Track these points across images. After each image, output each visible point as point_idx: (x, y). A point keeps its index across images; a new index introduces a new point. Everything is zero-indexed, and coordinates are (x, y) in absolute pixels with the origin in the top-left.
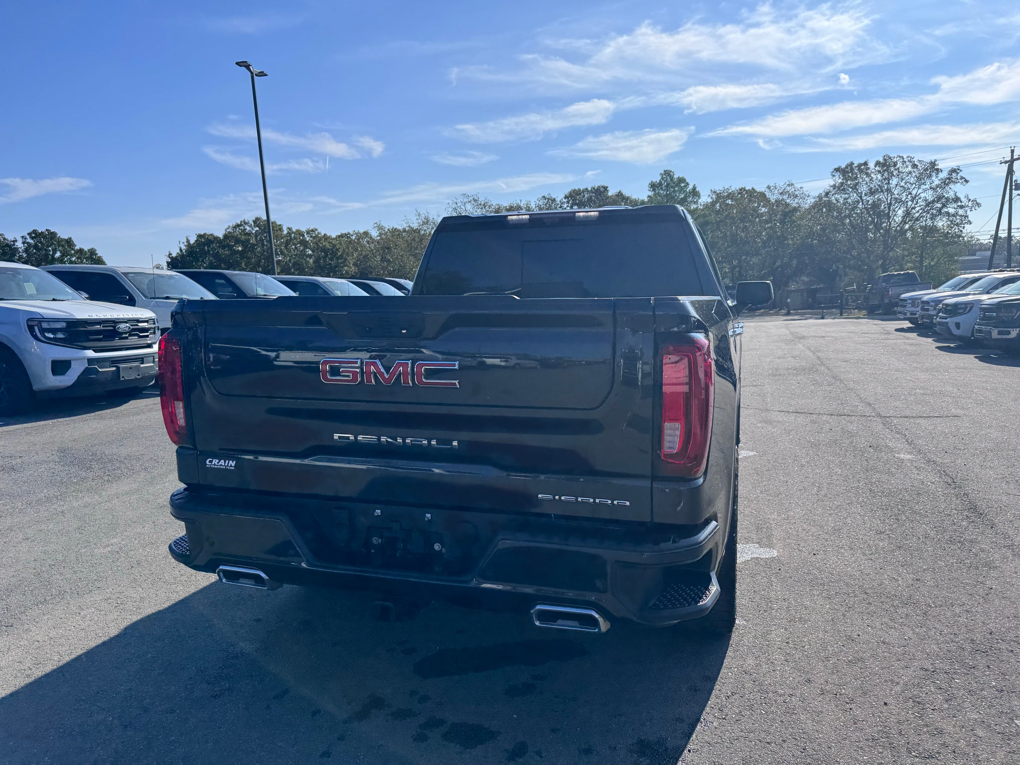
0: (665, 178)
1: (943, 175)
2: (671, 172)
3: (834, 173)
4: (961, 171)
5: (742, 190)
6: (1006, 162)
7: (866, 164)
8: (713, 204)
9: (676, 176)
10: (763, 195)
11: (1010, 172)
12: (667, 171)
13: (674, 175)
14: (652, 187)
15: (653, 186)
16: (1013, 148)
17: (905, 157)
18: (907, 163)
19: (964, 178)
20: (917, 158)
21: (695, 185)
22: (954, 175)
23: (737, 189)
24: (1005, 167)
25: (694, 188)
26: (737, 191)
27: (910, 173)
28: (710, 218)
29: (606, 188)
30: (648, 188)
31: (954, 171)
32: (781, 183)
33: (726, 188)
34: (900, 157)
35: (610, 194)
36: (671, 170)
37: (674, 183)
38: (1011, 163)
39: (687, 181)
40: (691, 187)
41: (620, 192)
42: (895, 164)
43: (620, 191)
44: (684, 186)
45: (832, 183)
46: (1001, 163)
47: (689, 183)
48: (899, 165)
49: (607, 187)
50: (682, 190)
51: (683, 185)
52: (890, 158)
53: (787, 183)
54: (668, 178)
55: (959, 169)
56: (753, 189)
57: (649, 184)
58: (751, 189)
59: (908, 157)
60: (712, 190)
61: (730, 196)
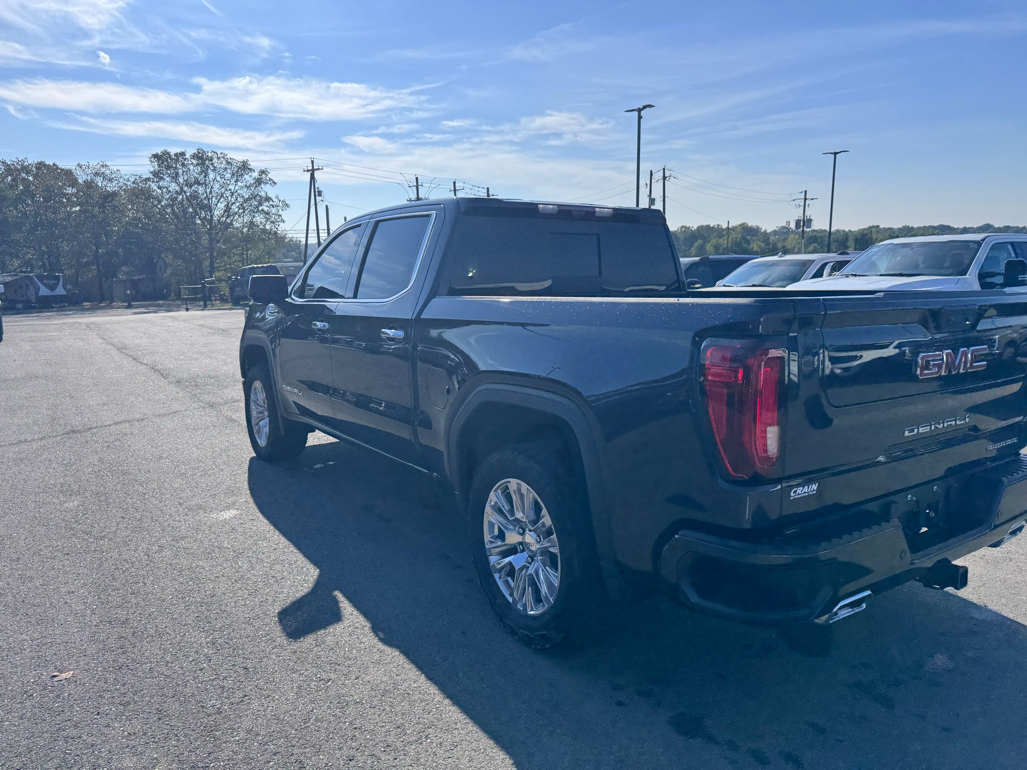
1: (256, 175)
3: (152, 159)
4: (269, 173)
5: (41, 165)
6: (308, 171)
7: (183, 154)
8: (3, 177)
10: (69, 173)
11: (312, 177)
16: (312, 159)
17: (219, 153)
18: (222, 159)
19: (272, 180)
20: (231, 155)
22: (264, 176)
23: (36, 162)
24: (309, 174)
27: (226, 169)
28: (8, 193)
31: (262, 172)
32: (94, 163)
33: (20, 160)
34: (214, 152)
38: (313, 171)
42: (211, 160)
45: (152, 170)
46: (304, 171)
48: (215, 160)
52: (204, 152)
53: (101, 164)
55: (267, 171)
56: (54, 164)
58: (52, 164)
59: (221, 153)
61: (26, 169)
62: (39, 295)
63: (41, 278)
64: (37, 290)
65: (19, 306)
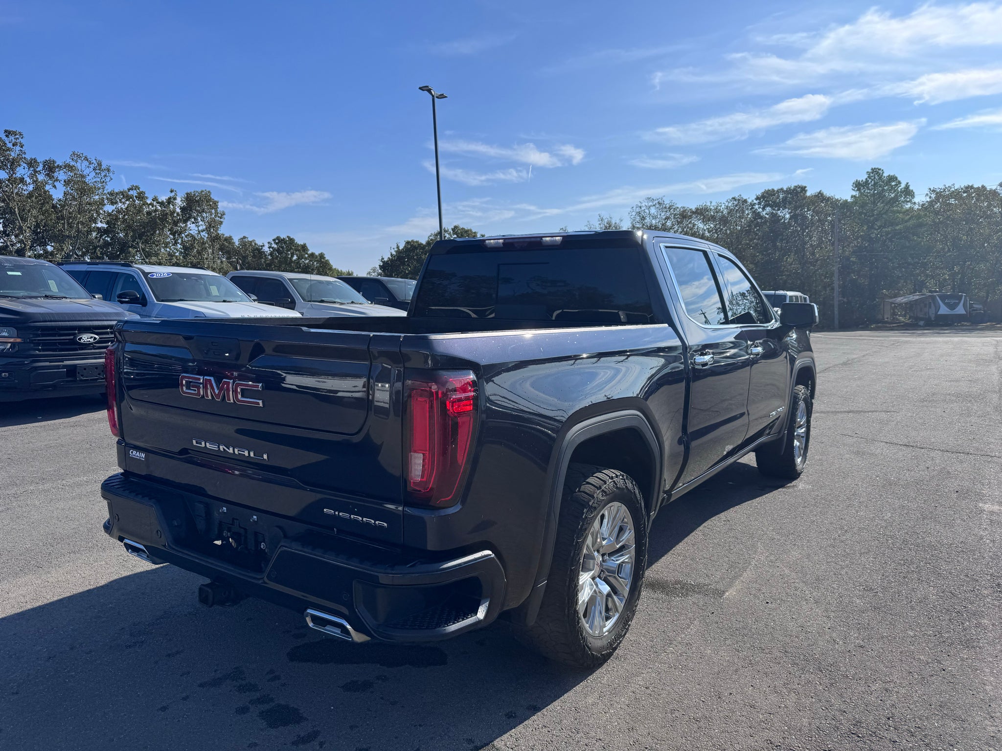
0: (872, 176)
2: (880, 169)
5: (968, 189)
8: (931, 203)
9: (885, 175)
10: (993, 193)
12: (875, 169)
13: (883, 173)
14: (856, 187)
15: (858, 185)
21: (907, 183)
25: (907, 186)
26: (962, 189)
29: (803, 189)
30: (852, 187)
33: (947, 186)
35: (808, 194)
36: (880, 168)
37: (883, 182)
39: (899, 179)
40: (903, 185)
41: (820, 193)
43: (820, 191)
44: (895, 185)
47: (902, 182)
49: (805, 187)
50: (892, 189)
51: (893, 184)
54: (876, 176)
56: (982, 186)
57: (854, 183)
58: (980, 186)
60: (930, 189)
61: (956, 194)
62: (939, 313)
63: (943, 298)
64: (938, 308)
65: (922, 323)
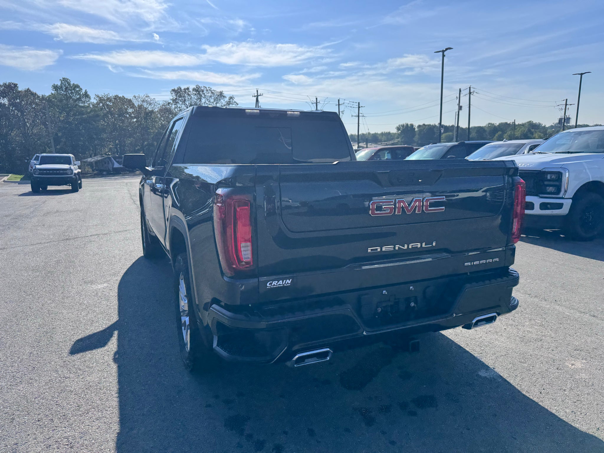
0: (64, 83)
1: (227, 99)
2: (68, 79)
3: (172, 92)
4: (234, 98)
5: (116, 97)
6: (255, 96)
7: (188, 89)
8: (98, 104)
9: (72, 83)
10: (130, 101)
11: (257, 100)
12: (65, 78)
13: (70, 82)
14: (54, 88)
15: (55, 87)
16: (257, 89)
17: (207, 87)
18: (209, 91)
19: (236, 102)
20: (213, 88)
21: (86, 90)
22: (231, 100)
23: (114, 95)
24: (255, 98)
25: (86, 92)
26: (113, 97)
27: (211, 96)
28: (99, 113)
29: (16, 85)
30: (52, 89)
31: (231, 98)
32: (142, 95)
33: (106, 94)
34: (205, 87)
35: (20, 89)
36: (68, 78)
37: (71, 87)
38: (258, 96)
39: (81, 87)
40: (83, 91)
41: (28, 89)
42: (203, 91)
43: (28, 88)
44: (79, 90)
45: (172, 98)
46: (253, 97)
47: (82, 89)
48: (205, 92)
49: (17, 84)
50: (78, 93)
51: (78, 89)
52: (200, 87)
53: (146, 95)
54: (66, 83)
55: (233, 97)
56: (123, 96)
57: (52, 86)
58: (122, 96)
59: (209, 88)
60: (96, 95)
61: (109, 99)
62: (114, 167)
63: (115, 158)
64: (113, 164)
65: (105, 173)
